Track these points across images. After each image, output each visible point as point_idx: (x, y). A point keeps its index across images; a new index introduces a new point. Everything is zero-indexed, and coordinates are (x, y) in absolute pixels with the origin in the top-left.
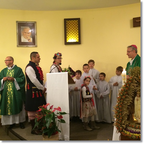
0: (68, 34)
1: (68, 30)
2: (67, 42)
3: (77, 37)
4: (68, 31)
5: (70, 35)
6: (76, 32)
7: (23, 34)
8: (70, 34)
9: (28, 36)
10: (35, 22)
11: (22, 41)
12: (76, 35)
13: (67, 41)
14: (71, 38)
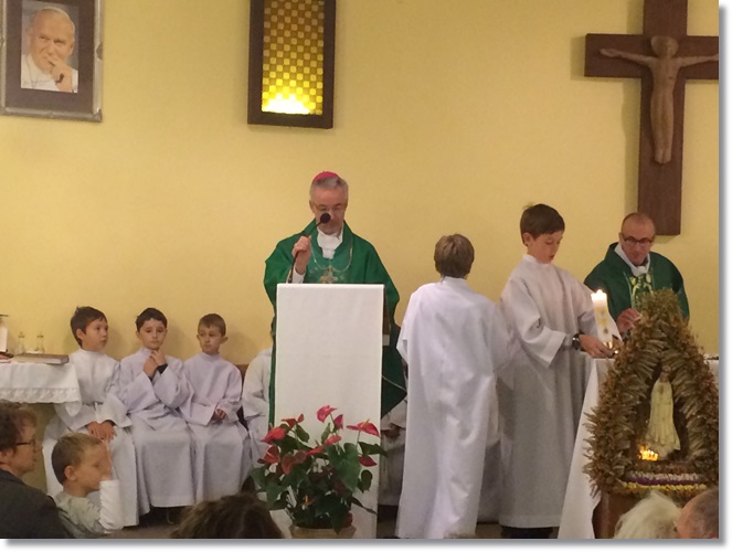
0: (273, 68)
1: (274, 47)
3: (313, 92)
4: (274, 54)
5: (280, 75)
6: (314, 64)
7: (33, 41)
8: (280, 68)
9: (60, 56)
11: (27, 82)
13: (265, 108)
14: (286, 89)
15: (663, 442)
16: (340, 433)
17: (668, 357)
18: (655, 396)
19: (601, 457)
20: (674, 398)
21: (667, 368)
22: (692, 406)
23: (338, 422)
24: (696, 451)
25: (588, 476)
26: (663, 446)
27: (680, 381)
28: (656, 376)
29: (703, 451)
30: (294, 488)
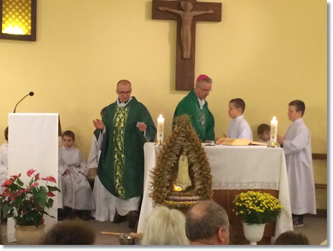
1: (7, 3)
2: (3, 32)
5: (10, 16)
12: (27, 18)
15: (184, 183)
16: (38, 181)
17: (186, 145)
18: (180, 162)
19: (157, 190)
20: (189, 163)
21: (185, 150)
22: (196, 166)
23: (37, 177)
24: (198, 186)
25: (151, 198)
26: (184, 184)
27: (191, 155)
28: (181, 154)
29: (202, 186)
30: (16, 208)
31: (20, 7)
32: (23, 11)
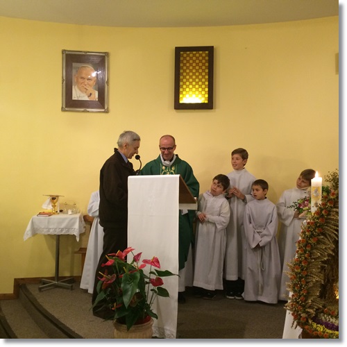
2: (181, 102)
5: (188, 86)
7: (77, 79)
9: (89, 85)
10: (107, 54)
11: (75, 97)
12: (203, 86)
23: (137, 258)
31: (197, 77)
32: (200, 80)
